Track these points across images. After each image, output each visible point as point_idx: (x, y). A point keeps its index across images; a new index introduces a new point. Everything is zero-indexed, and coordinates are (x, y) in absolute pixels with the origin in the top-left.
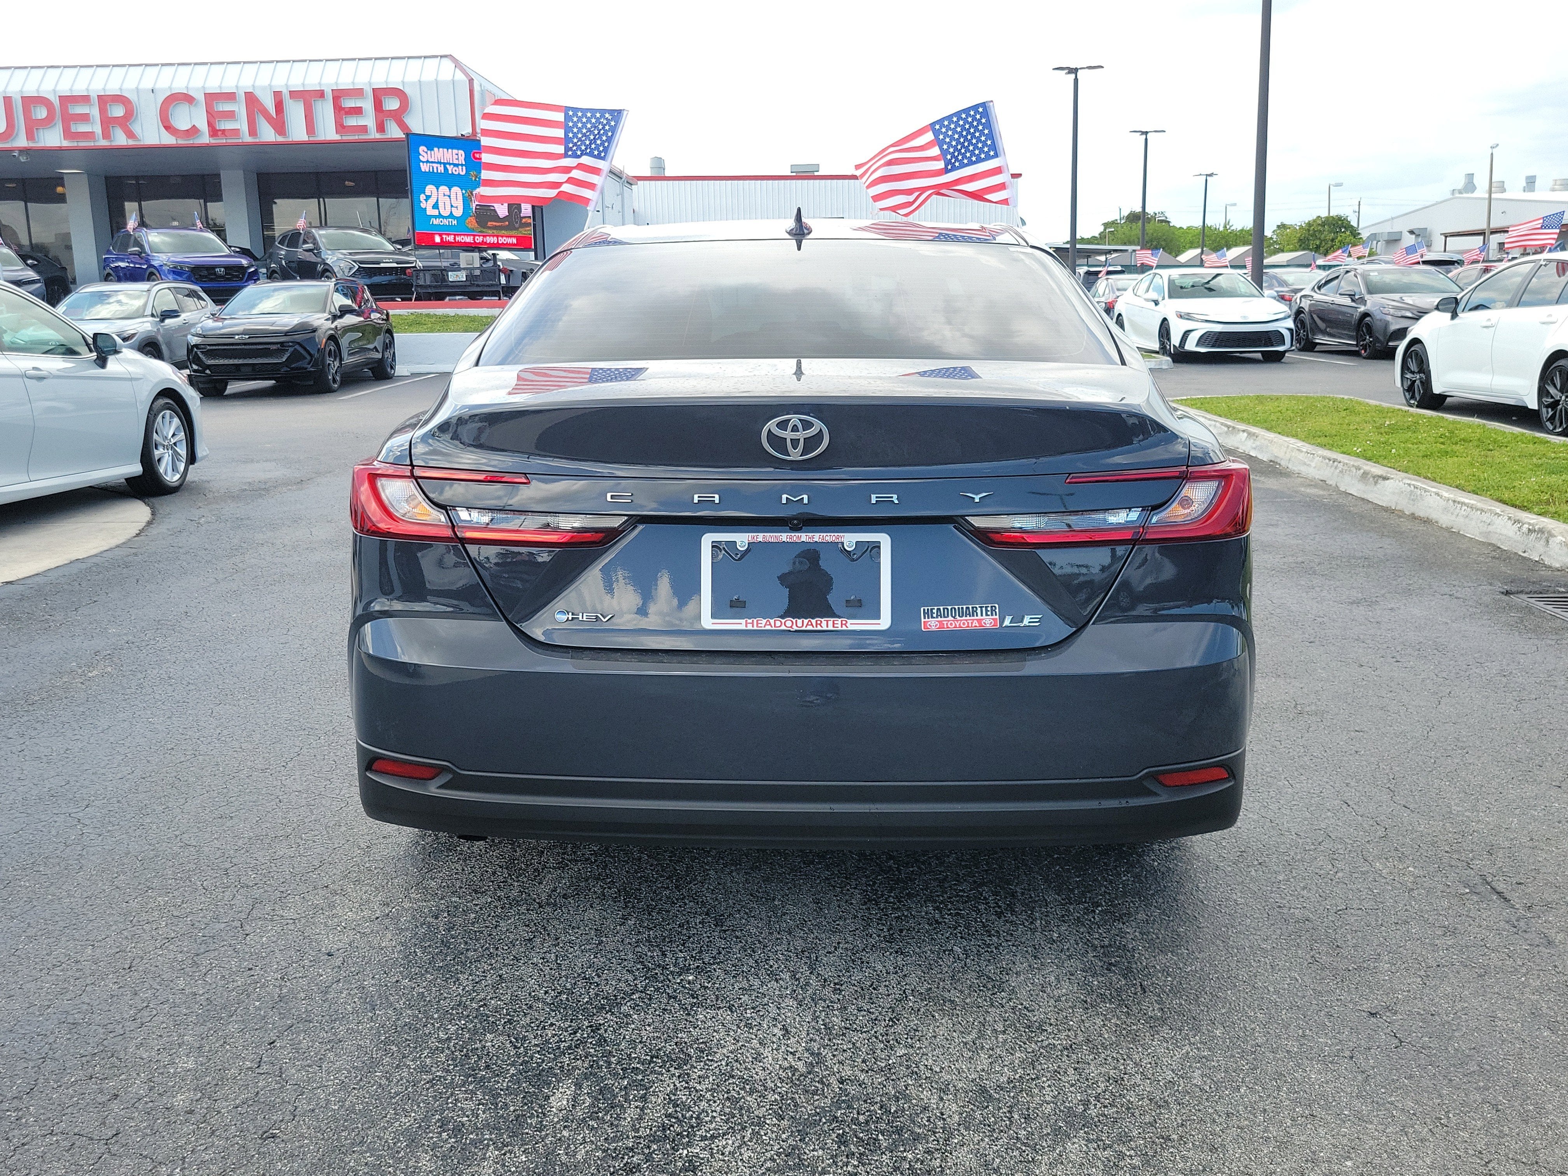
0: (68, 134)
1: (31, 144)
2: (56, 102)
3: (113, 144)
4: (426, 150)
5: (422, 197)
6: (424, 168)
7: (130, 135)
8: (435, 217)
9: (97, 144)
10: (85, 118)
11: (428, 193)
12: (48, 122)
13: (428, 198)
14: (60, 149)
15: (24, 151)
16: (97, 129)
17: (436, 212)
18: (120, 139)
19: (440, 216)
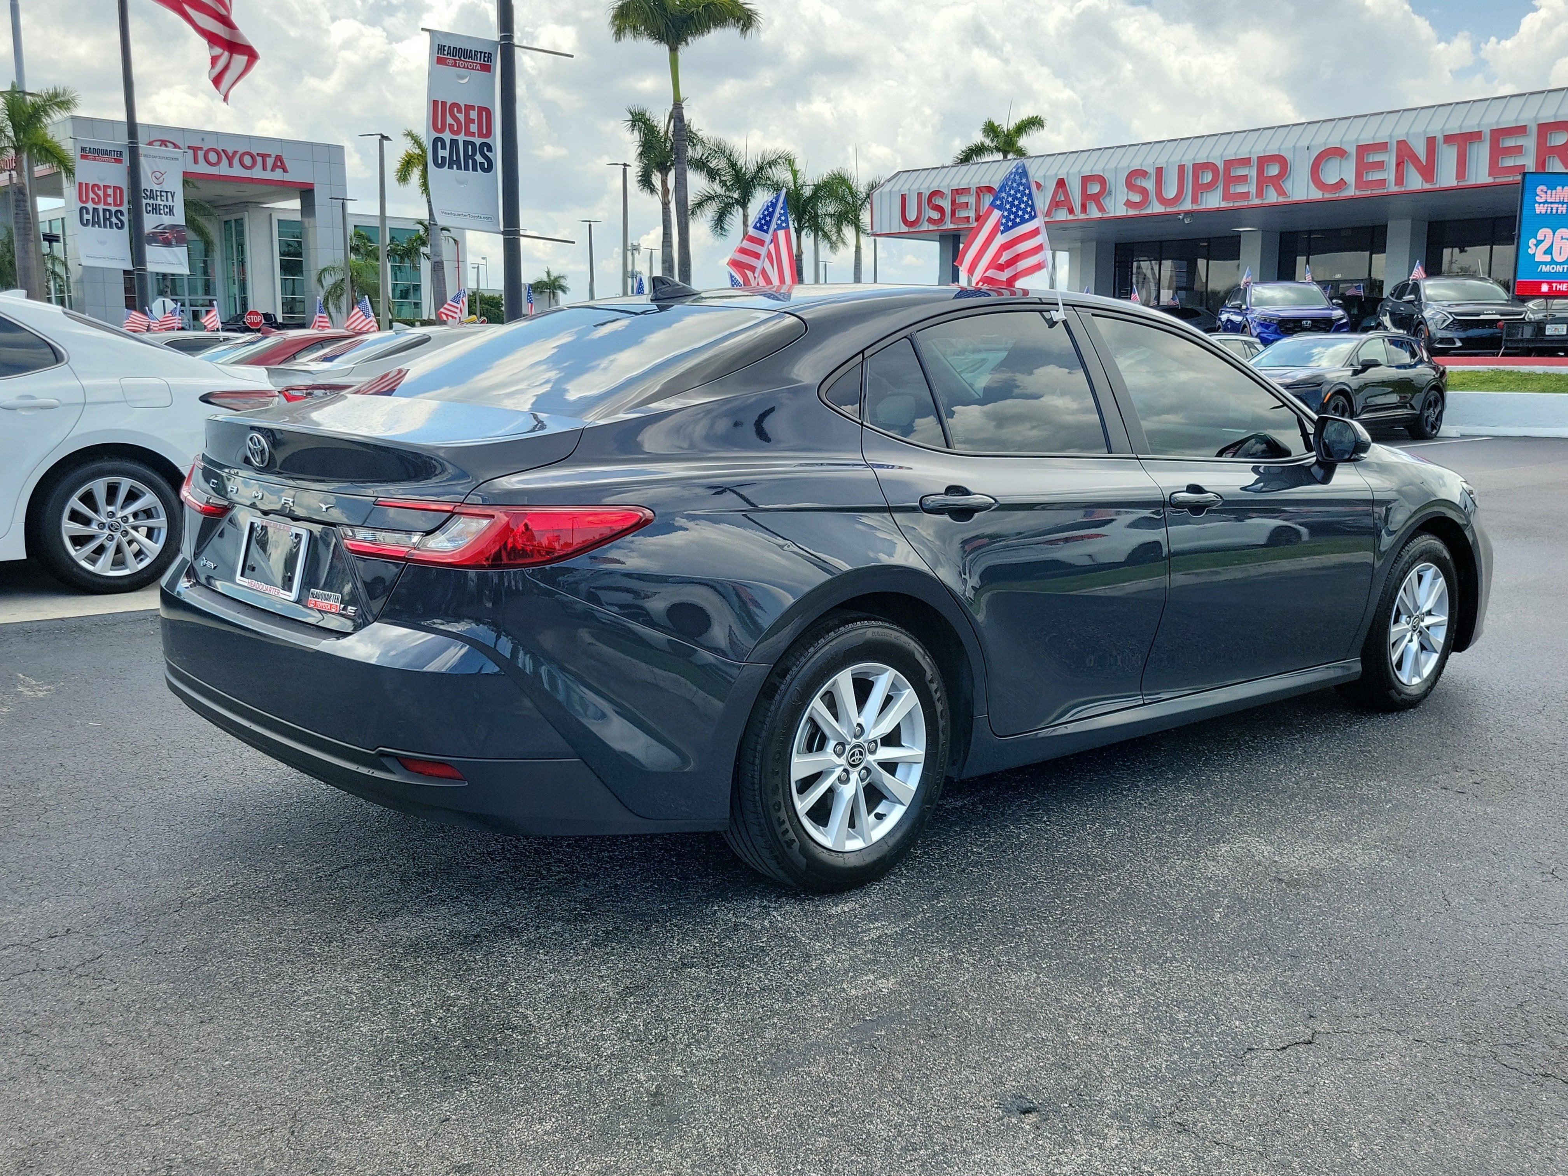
0: (1226, 197)
1: (1195, 207)
2: (1221, 167)
3: (1265, 202)
4: (1545, 188)
5: (1532, 242)
6: (1539, 209)
7: (1281, 192)
8: (1546, 263)
9: (1250, 203)
10: (1244, 179)
11: (1540, 236)
12: (1210, 186)
13: (1539, 242)
14: (1218, 210)
15: (1187, 213)
16: (1253, 189)
17: (1548, 258)
18: (1272, 197)
19: (1553, 262)
